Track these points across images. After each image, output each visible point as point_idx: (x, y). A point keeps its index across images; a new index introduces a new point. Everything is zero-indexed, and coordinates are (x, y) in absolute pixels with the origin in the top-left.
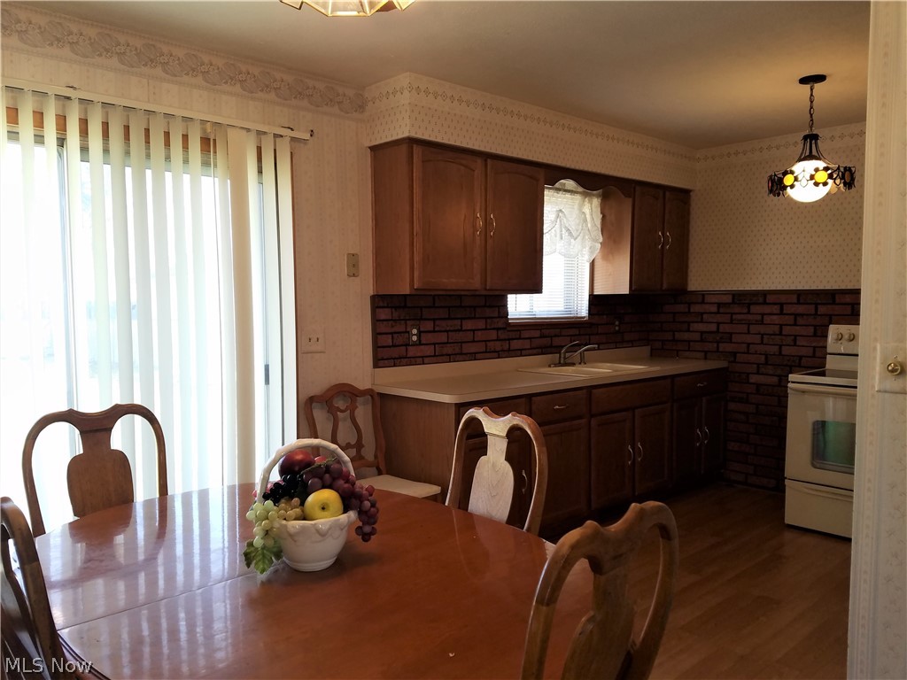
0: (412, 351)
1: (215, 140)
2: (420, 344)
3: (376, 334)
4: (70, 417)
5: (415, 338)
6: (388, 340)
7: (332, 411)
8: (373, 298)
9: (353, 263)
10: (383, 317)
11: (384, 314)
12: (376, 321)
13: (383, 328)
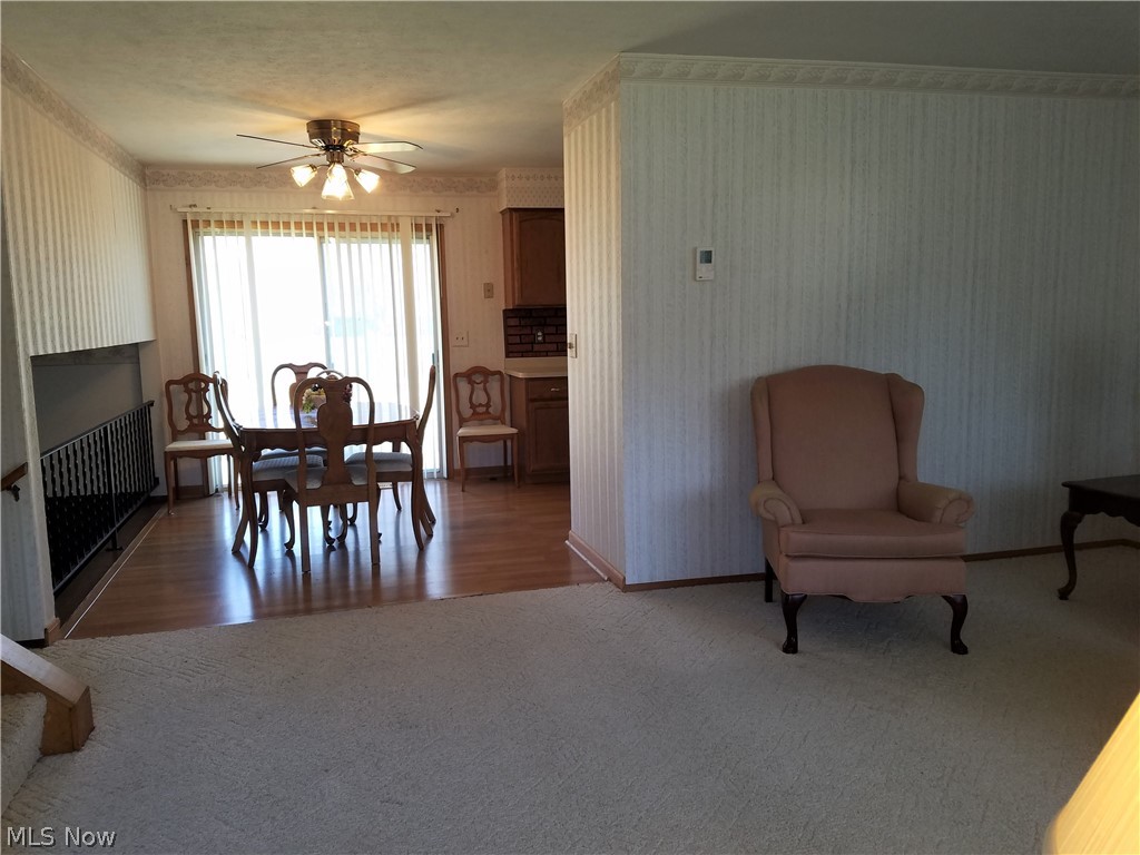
0: (536, 347)
1: (398, 224)
2: (545, 342)
3: (507, 336)
4: (290, 366)
5: (540, 338)
6: (517, 340)
7: (471, 382)
8: (505, 311)
9: (489, 290)
10: (512, 324)
11: (513, 322)
12: (506, 327)
13: (512, 331)
